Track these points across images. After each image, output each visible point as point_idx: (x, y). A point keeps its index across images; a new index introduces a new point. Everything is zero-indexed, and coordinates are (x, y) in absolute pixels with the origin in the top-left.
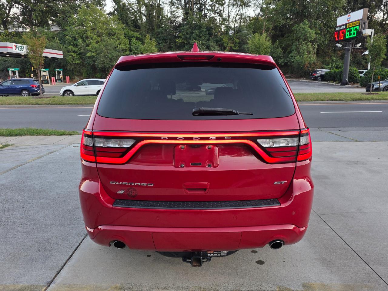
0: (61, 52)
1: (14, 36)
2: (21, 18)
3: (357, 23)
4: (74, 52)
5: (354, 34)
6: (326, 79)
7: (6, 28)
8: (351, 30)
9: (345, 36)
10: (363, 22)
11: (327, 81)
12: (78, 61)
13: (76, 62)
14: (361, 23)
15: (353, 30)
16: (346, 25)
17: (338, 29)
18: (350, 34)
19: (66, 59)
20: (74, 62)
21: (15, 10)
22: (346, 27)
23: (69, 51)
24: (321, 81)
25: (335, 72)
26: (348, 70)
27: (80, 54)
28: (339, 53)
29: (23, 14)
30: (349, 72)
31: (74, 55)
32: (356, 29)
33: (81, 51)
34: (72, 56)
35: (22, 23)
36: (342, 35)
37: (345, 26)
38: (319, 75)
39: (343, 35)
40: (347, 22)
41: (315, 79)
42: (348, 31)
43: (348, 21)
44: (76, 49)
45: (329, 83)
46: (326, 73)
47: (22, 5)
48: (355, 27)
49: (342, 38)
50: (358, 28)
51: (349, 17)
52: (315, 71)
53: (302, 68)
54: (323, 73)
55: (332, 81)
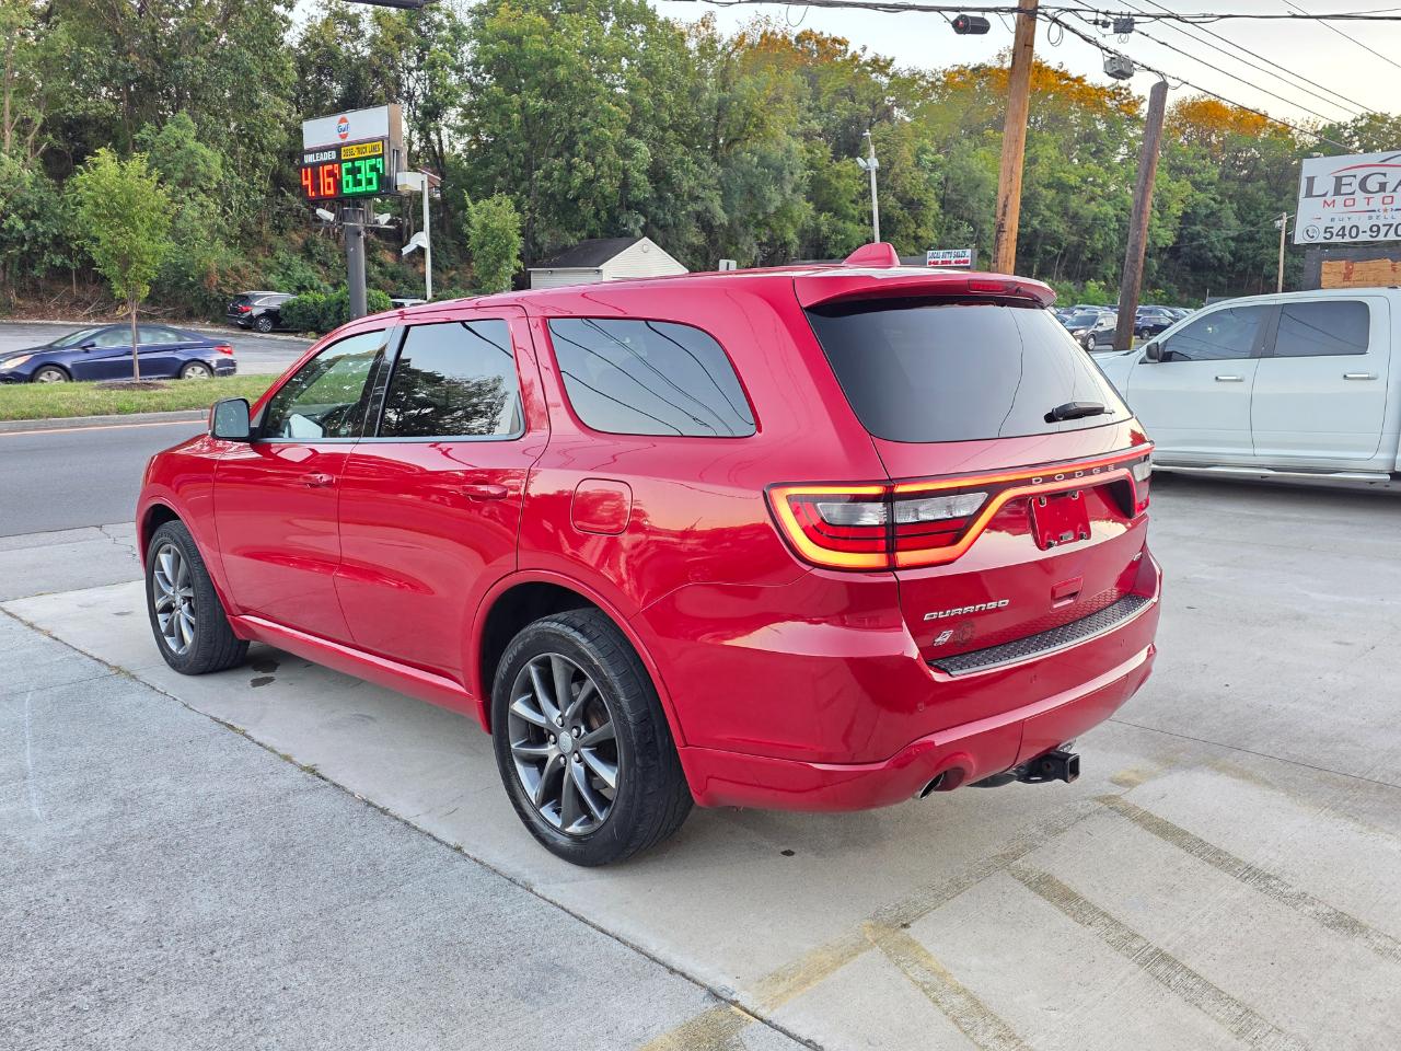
3: (374, 149)
5: (370, 182)
6: (287, 326)
8: (359, 170)
9: (338, 184)
10: (393, 147)
11: (295, 332)
14: (386, 150)
15: (363, 169)
16: (338, 148)
17: (309, 159)
18: (358, 183)
22: (339, 154)
24: (272, 332)
25: (316, 303)
26: (365, 301)
30: (369, 302)
32: (374, 168)
36: (327, 180)
37: (334, 152)
38: (262, 311)
39: (331, 180)
40: (340, 141)
41: (250, 325)
42: (349, 172)
43: (344, 137)
45: (305, 340)
46: (289, 307)
48: (373, 161)
49: (332, 192)
50: (380, 166)
51: (343, 125)
52: (247, 297)
53: (191, 285)
54: (275, 305)
55: (313, 334)
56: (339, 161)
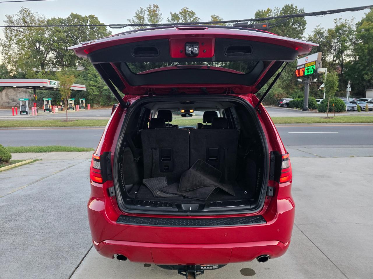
0: (84, 86)
1: (49, 74)
2: (55, 61)
3: (313, 63)
4: (94, 86)
5: (311, 71)
6: (290, 106)
7: (43, 68)
8: (309, 69)
9: (304, 73)
10: (318, 62)
11: (291, 108)
12: (97, 92)
13: (96, 94)
14: (316, 63)
15: (310, 69)
16: (305, 65)
17: (298, 68)
18: (308, 72)
19: (88, 91)
20: (94, 94)
21: (51, 55)
22: (305, 66)
23: (90, 85)
24: (287, 107)
25: (297, 101)
26: (308, 100)
27: (99, 87)
28: (300, 86)
29: (57, 58)
30: (309, 100)
31: (94, 88)
32: (313, 68)
33: (100, 85)
34: (92, 89)
35: (55, 64)
36: (302, 72)
37: (304, 65)
38: (285, 103)
39: (303, 72)
40: (306, 63)
41: (282, 106)
42: (307, 69)
43: (306, 62)
44: (95, 84)
45: (293, 109)
46: (291, 102)
47: (56, 51)
48: (312, 67)
49: (302, 75)
50: (314, 68)
51: (307, 59)
52: (282, 100)
53: (271, 97)
54: (288, 102)
55: (296, 108)
56: (305, 67)
